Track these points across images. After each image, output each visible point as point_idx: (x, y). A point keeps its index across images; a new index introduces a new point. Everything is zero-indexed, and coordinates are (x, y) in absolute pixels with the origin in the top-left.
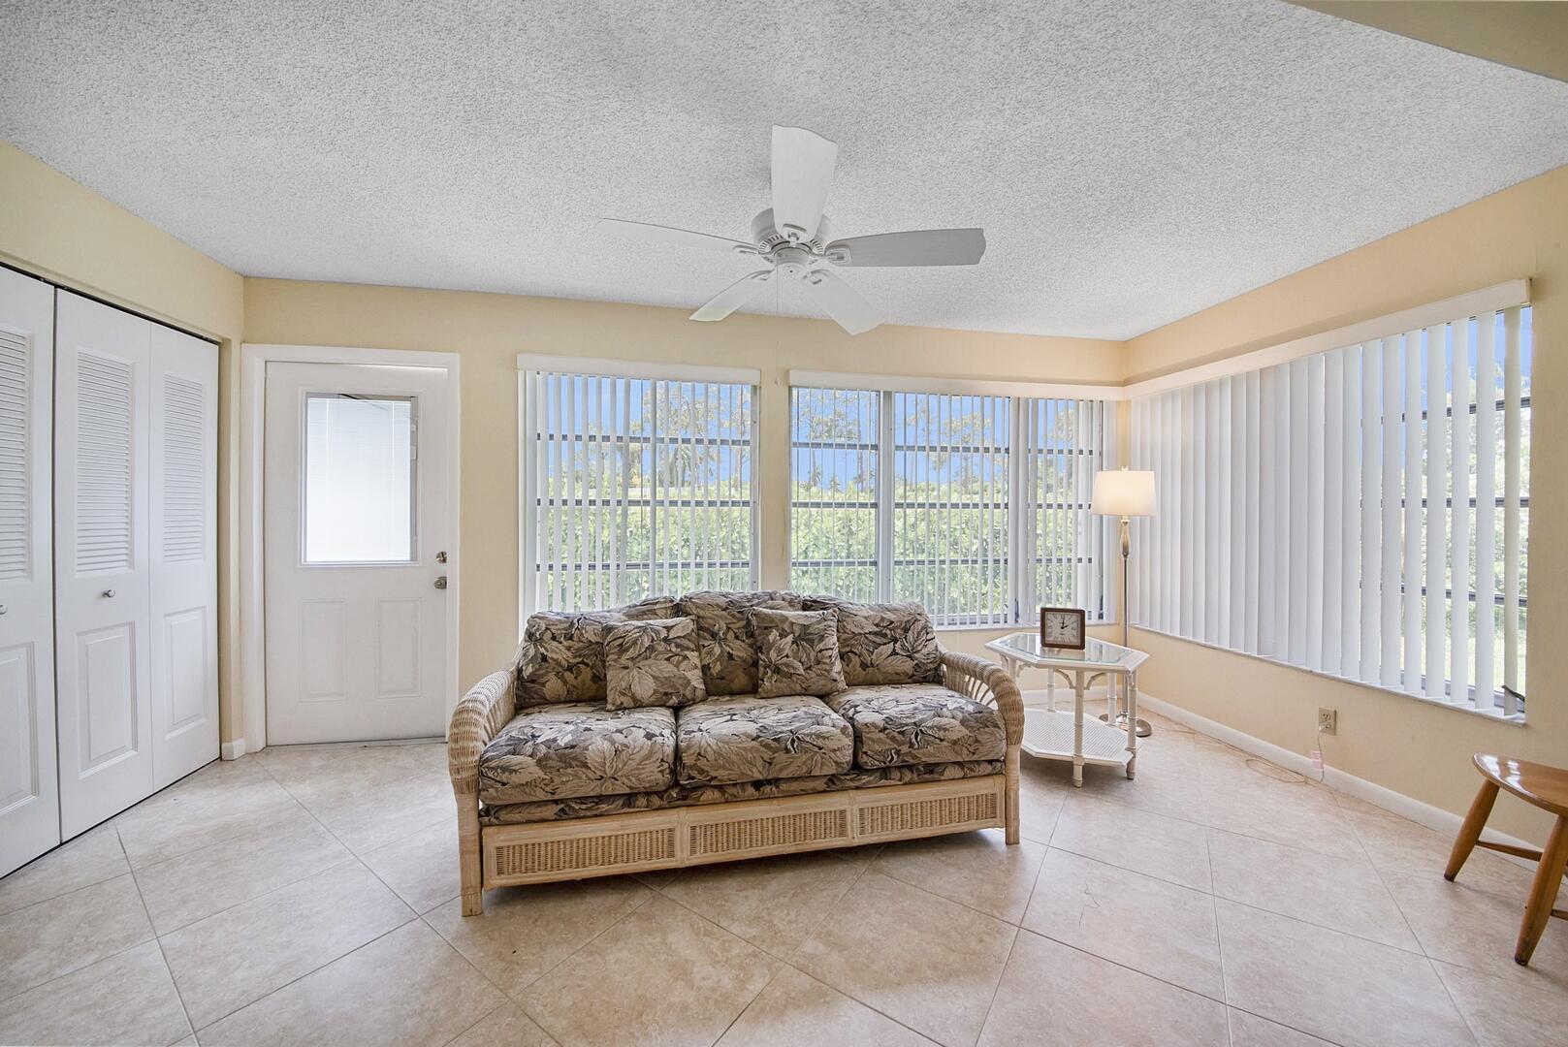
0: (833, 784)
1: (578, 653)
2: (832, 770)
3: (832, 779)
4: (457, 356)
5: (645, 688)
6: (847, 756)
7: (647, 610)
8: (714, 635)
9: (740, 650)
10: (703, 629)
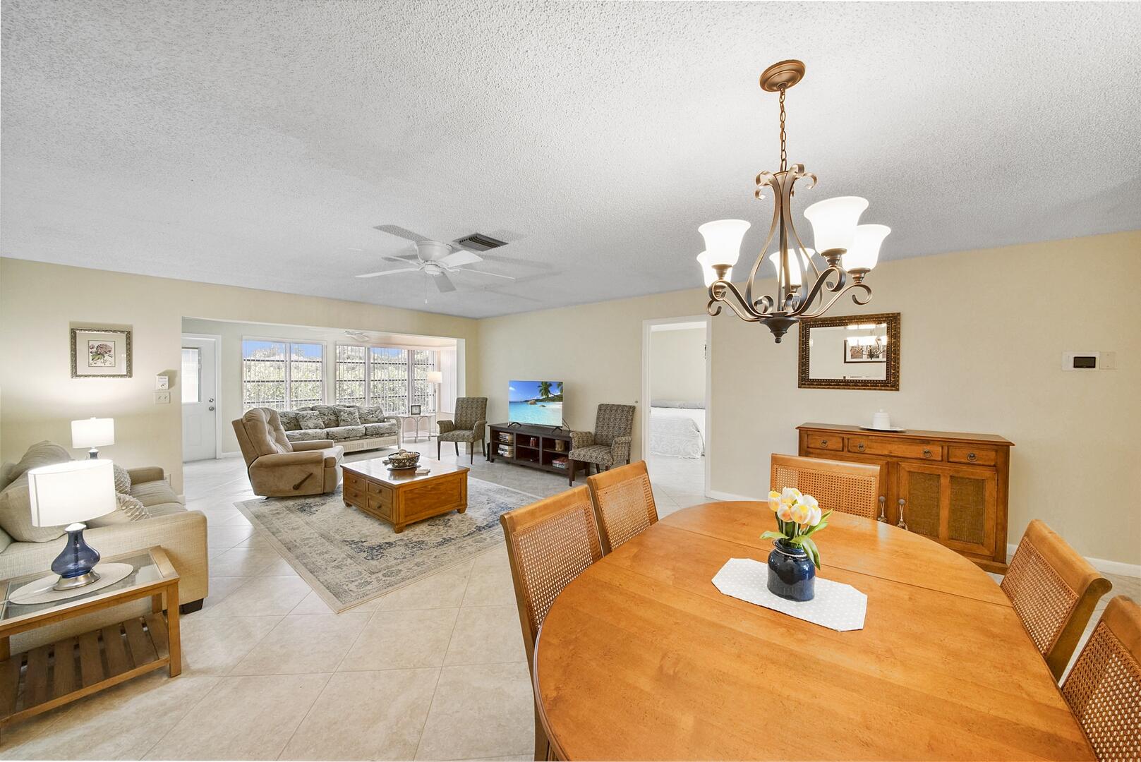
0: (361, 438)
1: (289, 420)
2: (361, 435)
3: (361, 437)
4: (220, 336)
5: (311, 425)
6: (364, 432)
7: (304, 409)
8: (324, 415)
9: (333, 417)
10: (322, 414)
